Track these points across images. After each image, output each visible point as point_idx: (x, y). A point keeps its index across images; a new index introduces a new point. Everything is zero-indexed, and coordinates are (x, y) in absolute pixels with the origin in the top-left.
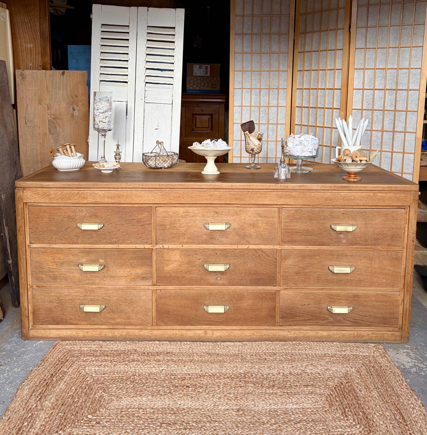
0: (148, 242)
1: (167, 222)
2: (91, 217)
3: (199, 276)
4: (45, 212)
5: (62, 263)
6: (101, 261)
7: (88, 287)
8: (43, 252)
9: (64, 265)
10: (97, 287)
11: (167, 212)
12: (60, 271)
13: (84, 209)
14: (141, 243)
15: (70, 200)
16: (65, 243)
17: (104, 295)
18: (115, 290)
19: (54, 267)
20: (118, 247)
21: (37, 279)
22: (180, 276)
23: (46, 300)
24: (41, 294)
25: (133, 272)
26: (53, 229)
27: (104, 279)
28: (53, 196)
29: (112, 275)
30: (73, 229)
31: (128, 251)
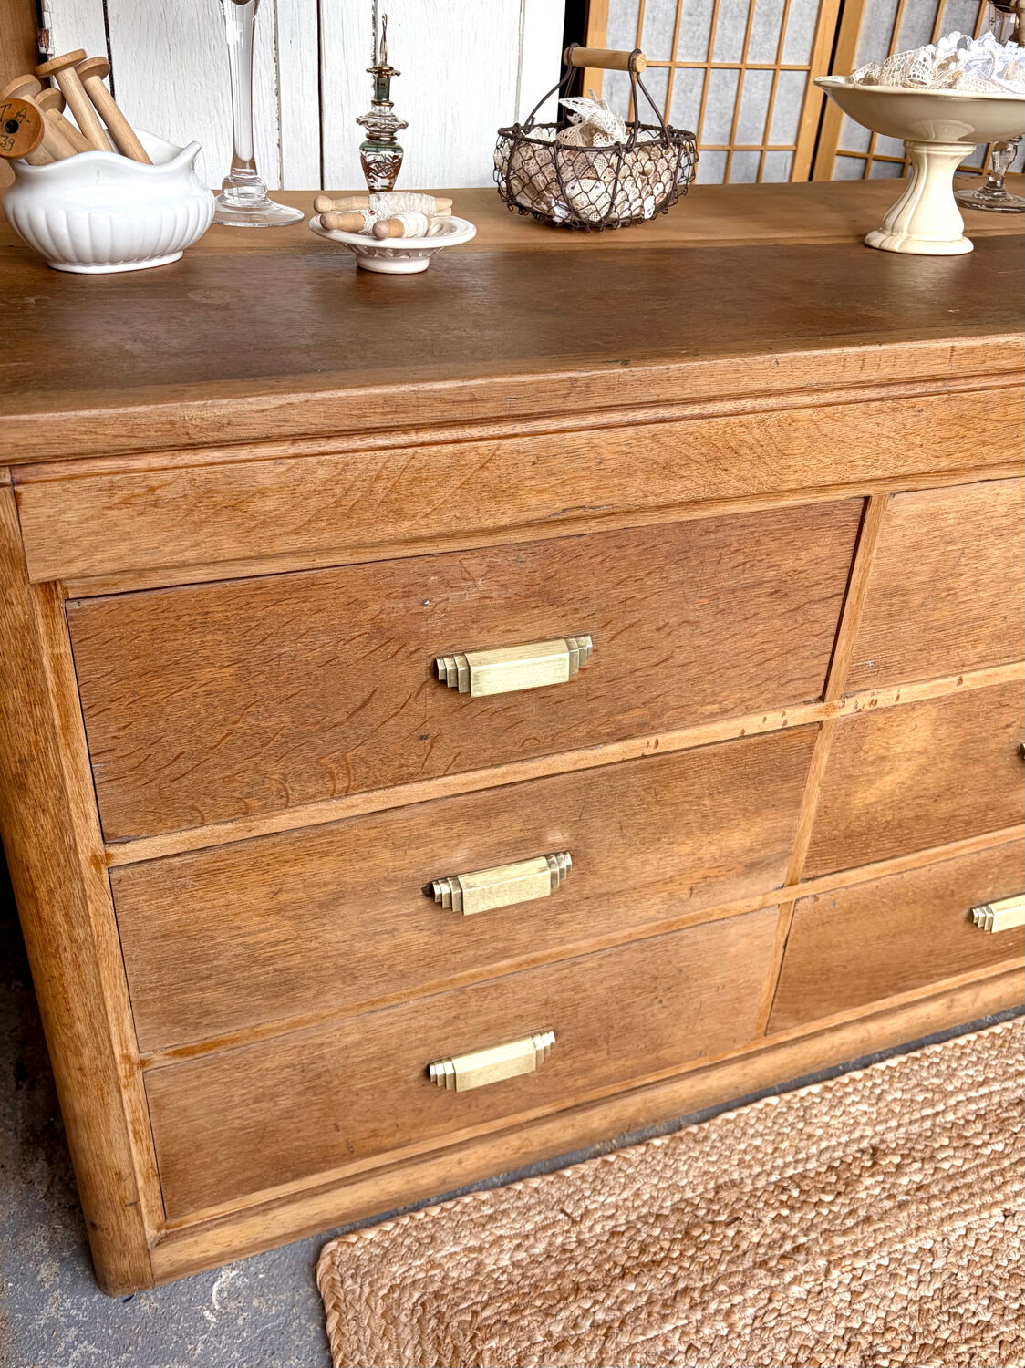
0: (801, 695)
1: (922, 573)
2: (514, 607)
3: (986, 799)
4: (204, 625)
5: (335, 901)
6: (557, 837)
7: (474, 976)
8: (201, 875)
9: (344, 910)
10: (520, 965)
11: (933, 516)
12: (314, 944)
13: (472, 564)
14: (773, 703)
15: (400, 515)
16: (346, 792)
17: (553, 989)
18: (608, 952)
19: (275, 934)
20: (648, 752)
21: (176, 1017)
22: (911, 814)
23: (237, 1100)
24: (204, 1080)
25: (709, 852)
26: (272, 722)
27: (563, 917)
28: (271, 504)
29: (603, 890)
30: (401, 700)
31: (701, 757)
